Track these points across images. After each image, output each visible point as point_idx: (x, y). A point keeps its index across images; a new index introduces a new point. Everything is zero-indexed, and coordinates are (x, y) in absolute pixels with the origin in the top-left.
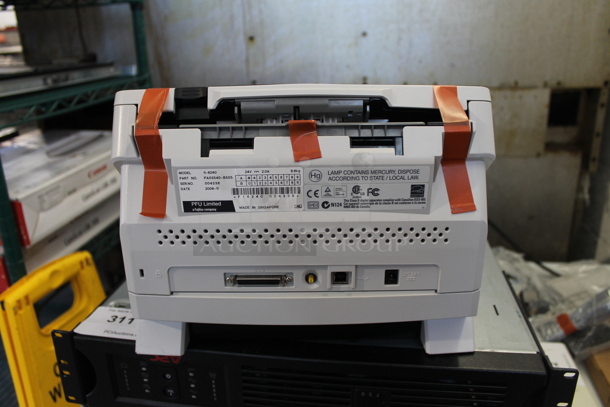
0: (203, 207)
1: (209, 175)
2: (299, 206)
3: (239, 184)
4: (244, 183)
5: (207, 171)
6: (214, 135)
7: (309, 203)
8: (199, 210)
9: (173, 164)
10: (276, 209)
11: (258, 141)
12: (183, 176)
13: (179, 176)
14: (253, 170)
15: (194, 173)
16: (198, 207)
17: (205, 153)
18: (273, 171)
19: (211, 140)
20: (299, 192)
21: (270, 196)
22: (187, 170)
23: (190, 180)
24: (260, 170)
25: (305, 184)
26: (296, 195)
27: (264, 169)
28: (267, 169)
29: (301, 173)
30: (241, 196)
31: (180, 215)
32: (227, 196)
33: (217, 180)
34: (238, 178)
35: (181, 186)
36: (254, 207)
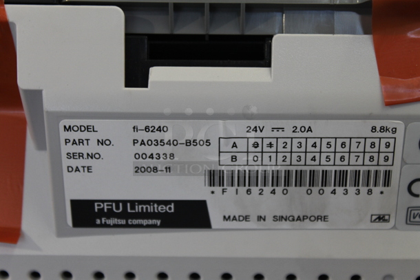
0: (124, 215)
1: (146, 136)
2: (381, 218)
3: (226, 158)
4: (242, 158)
5: (141, 124)
6: (159, 26)
7: (409, 210)
8: (111, 222)
9: (49, 104)
10: (320, 224)
11: (282, 44)
12: (73, 135)
13: (64, 135)
14: (268, 124)
15: (104, 128)
16: (110, 214)
17: (136, 77)
18: (322, 129)
19: (152, 37)
20: (387, 183)
21: (309, 192)
22: (85, 122)
23: (93, 148)
24: (288, 125)
25: (403, 162)
26: (376, 190)
27: (299, 123)
28: (307, 124)
29: (399, 135)
30: (231, 190)
31: (61, 233)
32: (191, 189)
33: (168, 149)
34: (226, 146)
35: (66, 162)
36: (260, 218)
